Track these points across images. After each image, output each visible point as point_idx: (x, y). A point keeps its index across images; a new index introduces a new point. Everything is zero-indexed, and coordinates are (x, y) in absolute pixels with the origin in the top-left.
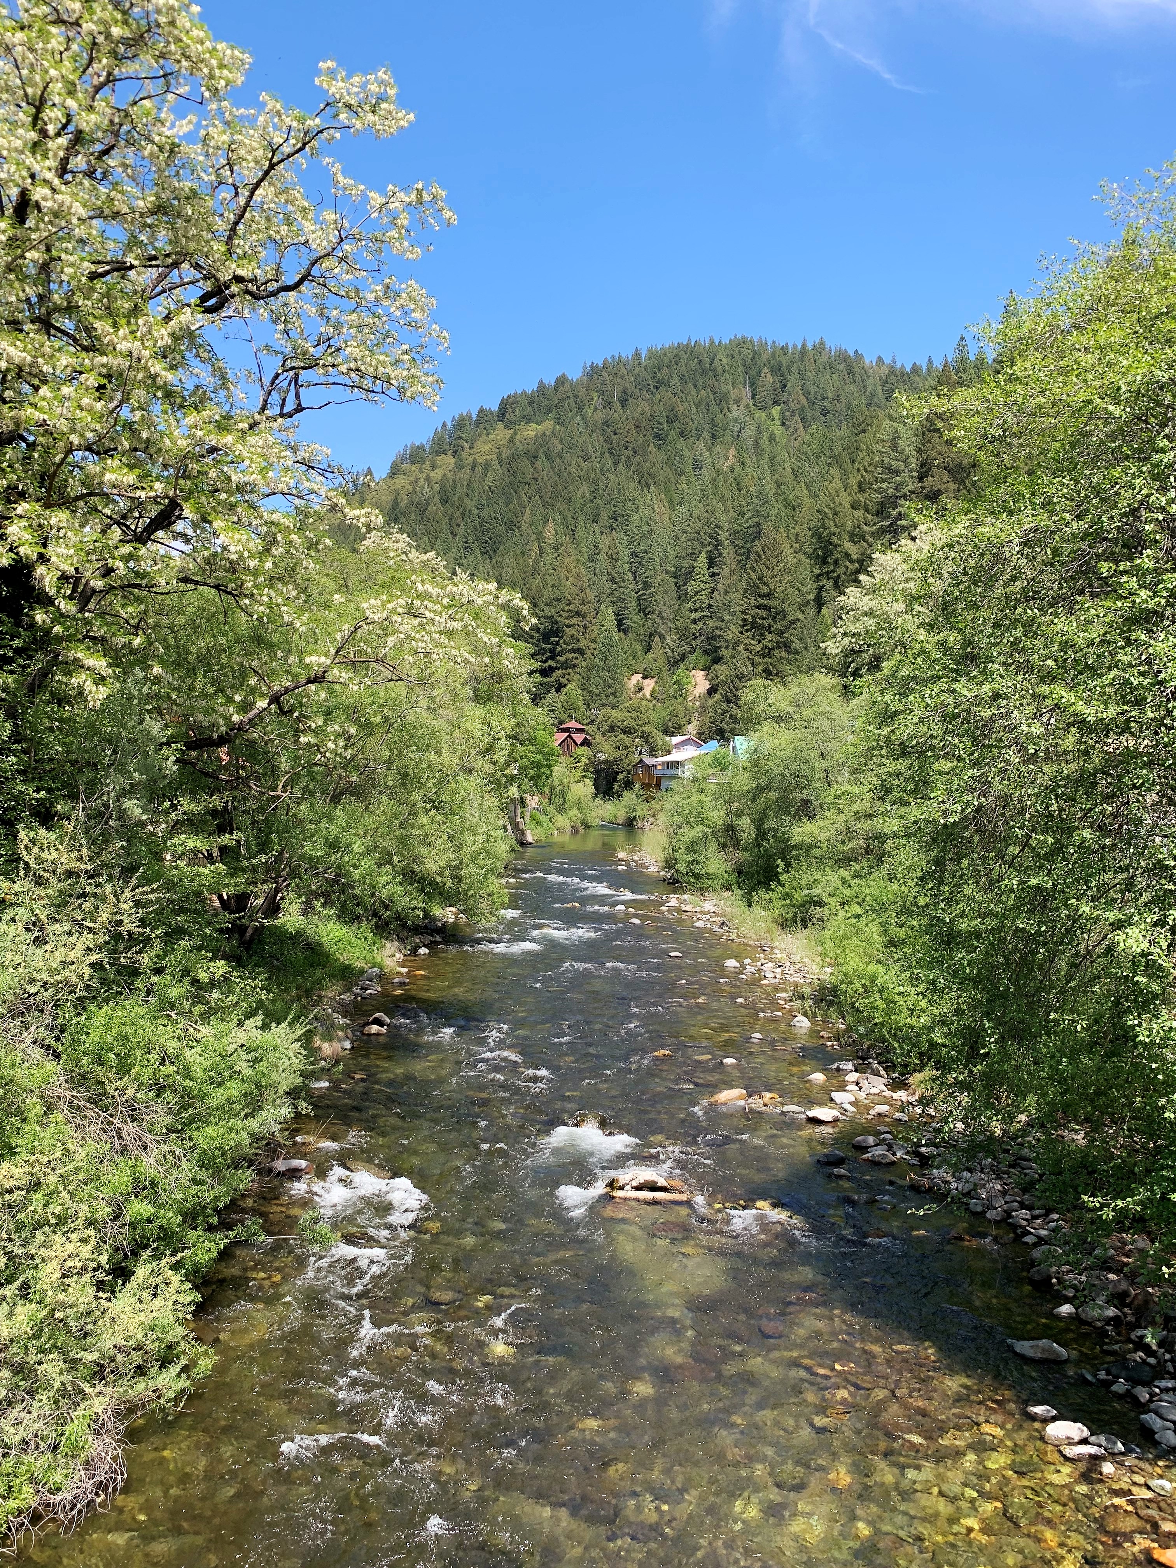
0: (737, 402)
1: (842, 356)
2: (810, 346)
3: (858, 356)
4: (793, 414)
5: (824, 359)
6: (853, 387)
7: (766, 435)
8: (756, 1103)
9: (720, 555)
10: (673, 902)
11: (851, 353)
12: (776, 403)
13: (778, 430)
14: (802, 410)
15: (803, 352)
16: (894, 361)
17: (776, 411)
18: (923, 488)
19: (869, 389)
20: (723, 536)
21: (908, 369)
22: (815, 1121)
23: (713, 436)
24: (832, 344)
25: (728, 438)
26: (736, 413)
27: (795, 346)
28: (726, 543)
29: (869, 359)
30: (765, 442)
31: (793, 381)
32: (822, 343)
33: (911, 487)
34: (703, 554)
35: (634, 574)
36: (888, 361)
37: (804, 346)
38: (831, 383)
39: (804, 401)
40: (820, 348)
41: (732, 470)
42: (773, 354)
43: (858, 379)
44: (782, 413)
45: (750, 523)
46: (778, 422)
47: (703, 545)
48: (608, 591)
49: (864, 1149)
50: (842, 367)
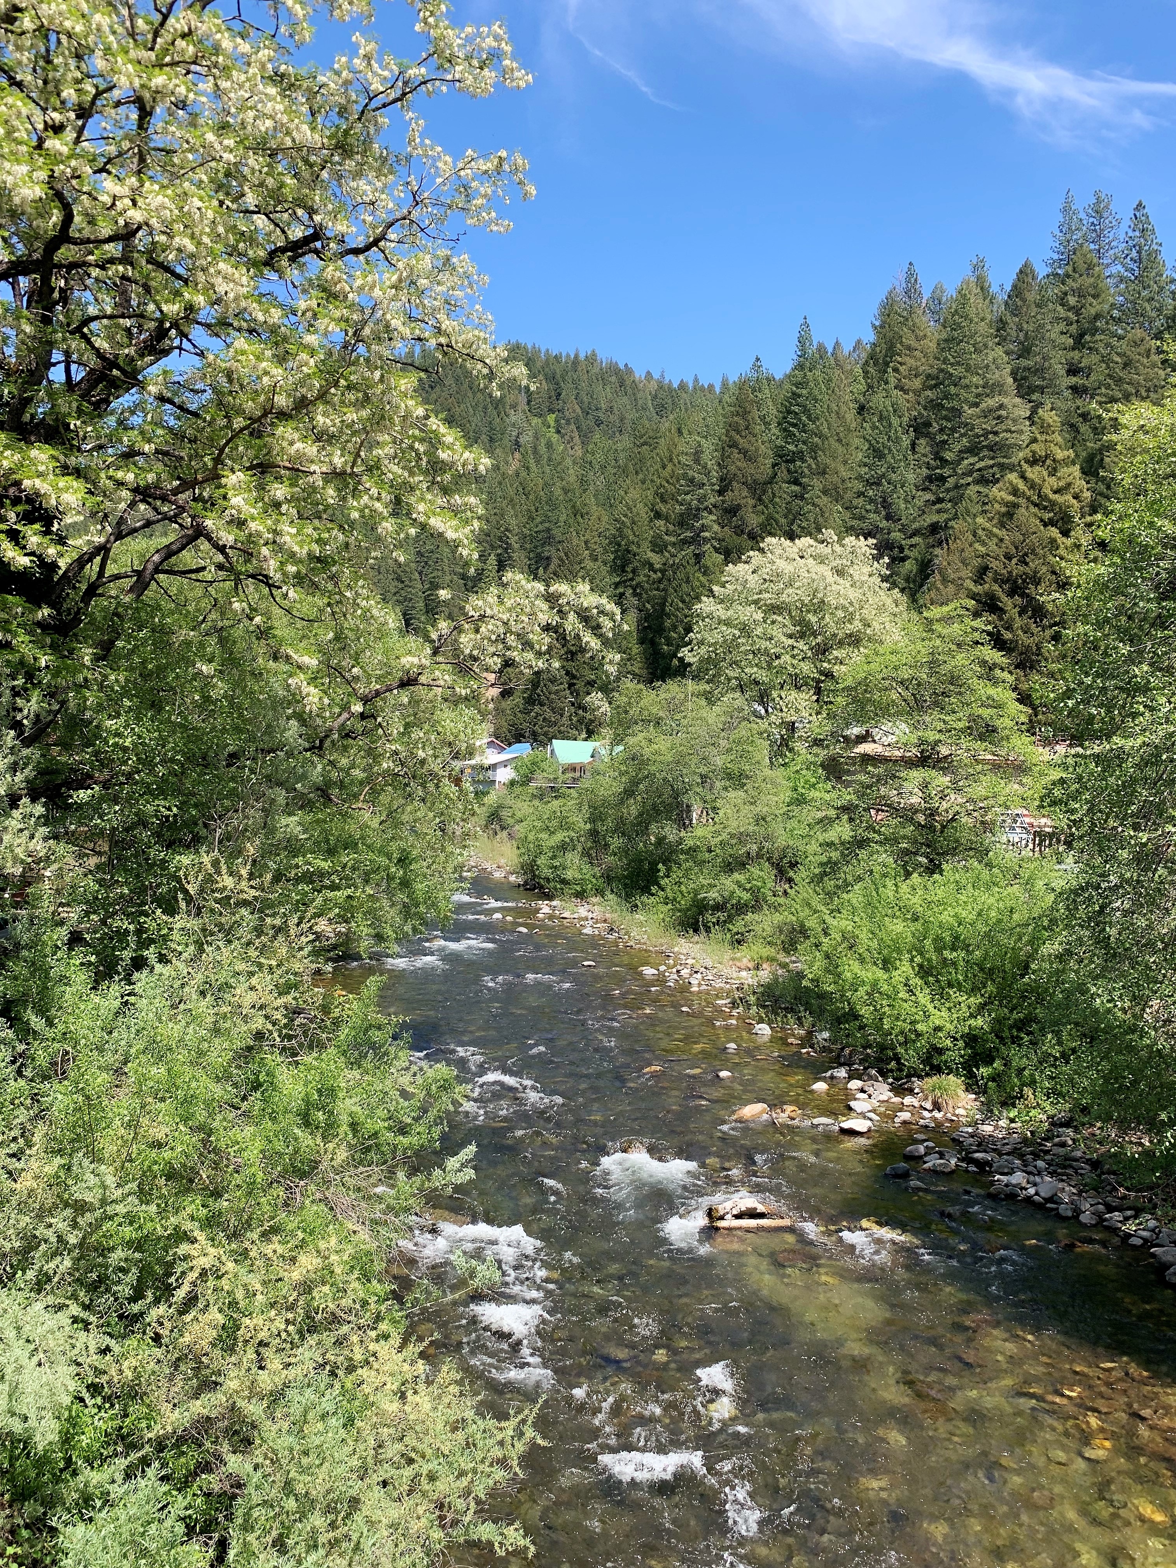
0: (514, 406)
1: (614, 369)
2: (582, 356)
3: (629, 371)
4: (568, 422)
5: (596, 370)
6: (625, 399)
7: (543, 442)
8: (782, 1117)
9: (510, 558)
10: (546, 910)
11: (622, 367)
12: (551, 411)
13: (555, 438)
14: (577, 419)
15: (576, 362)
16: (662, 376)
17: (551, 418)
18: (723, 502)
19: (640, 402)
20: (513, 540)
21: (675, 385)
22: (852, 1133)
23: (491, 440)
24: (605, 356)
25: (506, 442)
26: (513, 418)
27: (568, 355)
28: (516, 546)
29: (639, 374)
30: (542, 449)
31: (567, 391)
32: (594, 354)
33: (712, 500)
34: (492, 557)
35: (420, 573)
36: (656, 376)
37: (576, 356)
38: (604, 395)
39: (579, 410)
40: (592, 359)
41: (517, 474)
42: (547, 360)
43: (630, 391)
44: (557, 421)
45: (540, 527)
46: (552, 430)
47: (493, 547)
48: (393, 590)
49: (920, 1159)
50: (613, 379)
